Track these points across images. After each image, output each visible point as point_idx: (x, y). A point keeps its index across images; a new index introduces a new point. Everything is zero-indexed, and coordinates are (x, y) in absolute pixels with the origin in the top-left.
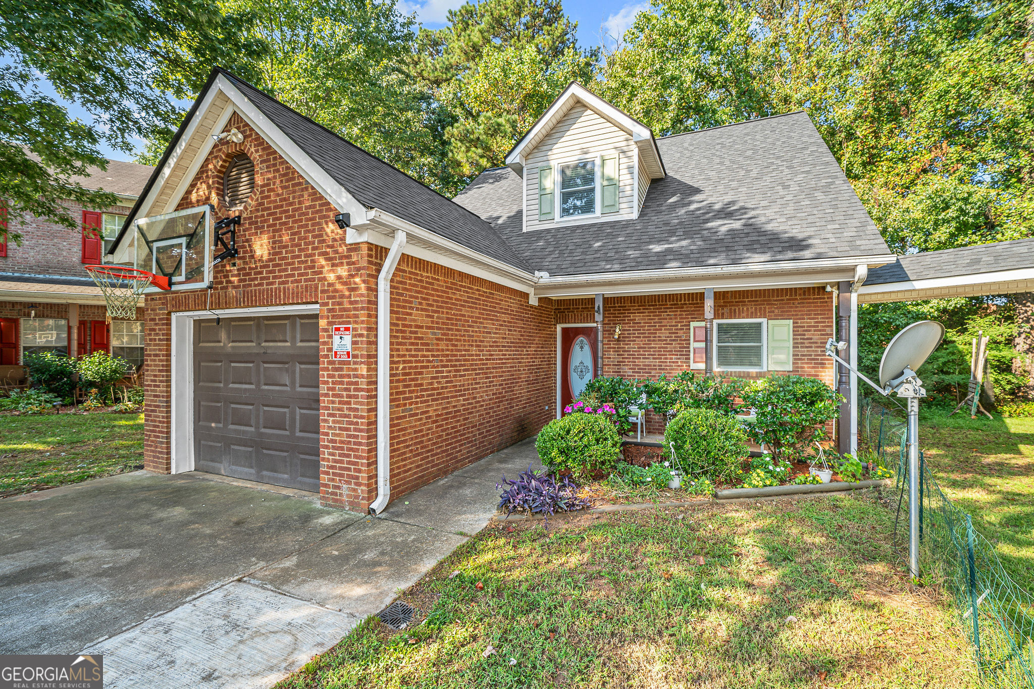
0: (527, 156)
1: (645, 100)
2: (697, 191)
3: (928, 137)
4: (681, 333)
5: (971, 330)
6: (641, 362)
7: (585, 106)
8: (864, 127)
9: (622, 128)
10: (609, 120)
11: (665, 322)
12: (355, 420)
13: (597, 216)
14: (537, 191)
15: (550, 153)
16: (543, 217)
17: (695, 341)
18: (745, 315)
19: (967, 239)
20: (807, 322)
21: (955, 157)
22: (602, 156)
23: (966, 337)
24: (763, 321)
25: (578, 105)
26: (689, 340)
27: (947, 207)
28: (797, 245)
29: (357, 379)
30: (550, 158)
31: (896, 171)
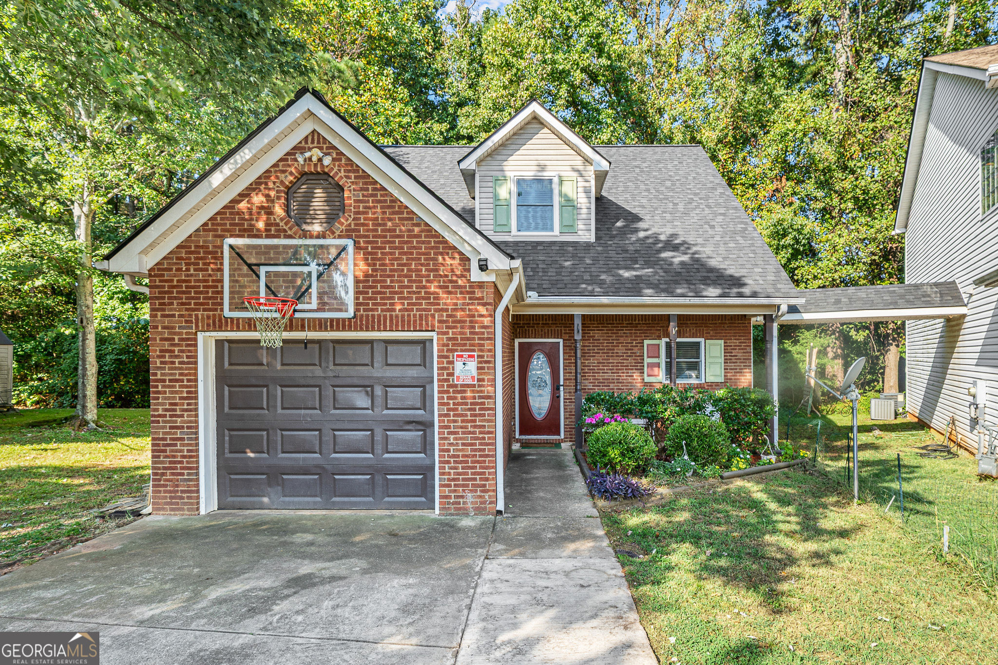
0: (479, 162)
1: (531, 86)
2: (640, 219)
3: (771, 170)
4: (635, 350)
5: (802, 341)
6: (600, 376)
7: (542, 124)
8: (725, 152)
9: (579, 153)
10: (567, 142)
11: (621, 340)
12: (481, 436)
13: (555, 234)
14: (491, 200)
15: (505, 163)
16: (498, 229)
17: (648, 357)
18: (688, 335)
19: (797, 263)
20: (734, 342)
21: (790, 191)
22: (560, 177)
23: (798, 348)
24: (702, 340)
25: (534, 121)
26: (643, 356)
27: (784, 235)
28: (737, 282)
29: (482, 400)
30: (506, 168)
31: (748, 196)
